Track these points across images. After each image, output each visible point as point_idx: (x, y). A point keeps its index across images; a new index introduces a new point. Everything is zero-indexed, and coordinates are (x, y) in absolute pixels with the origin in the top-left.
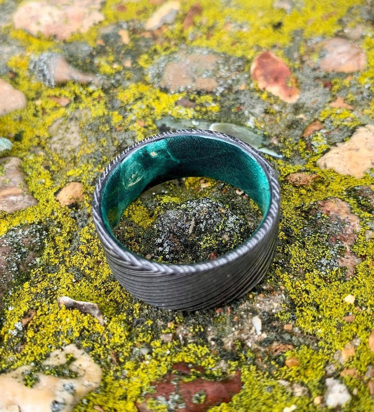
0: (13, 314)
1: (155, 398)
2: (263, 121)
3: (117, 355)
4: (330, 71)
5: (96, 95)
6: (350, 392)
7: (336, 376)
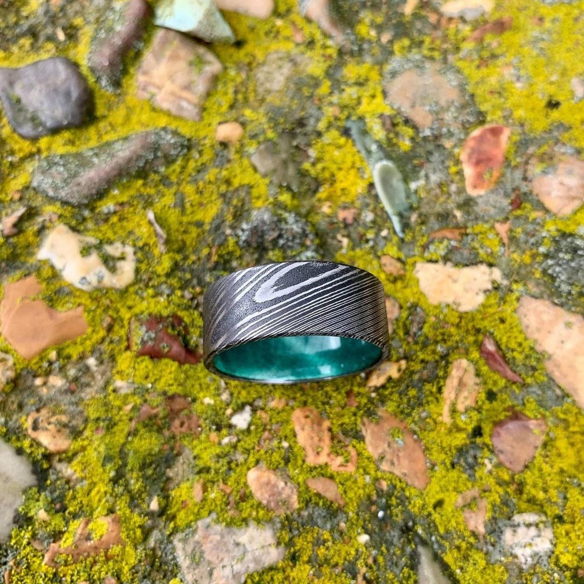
0: (114, 197)
2: (428, 192)
3: (150, 279)
5: (329, 51)
6: (250, 425)
7: (254, 410)
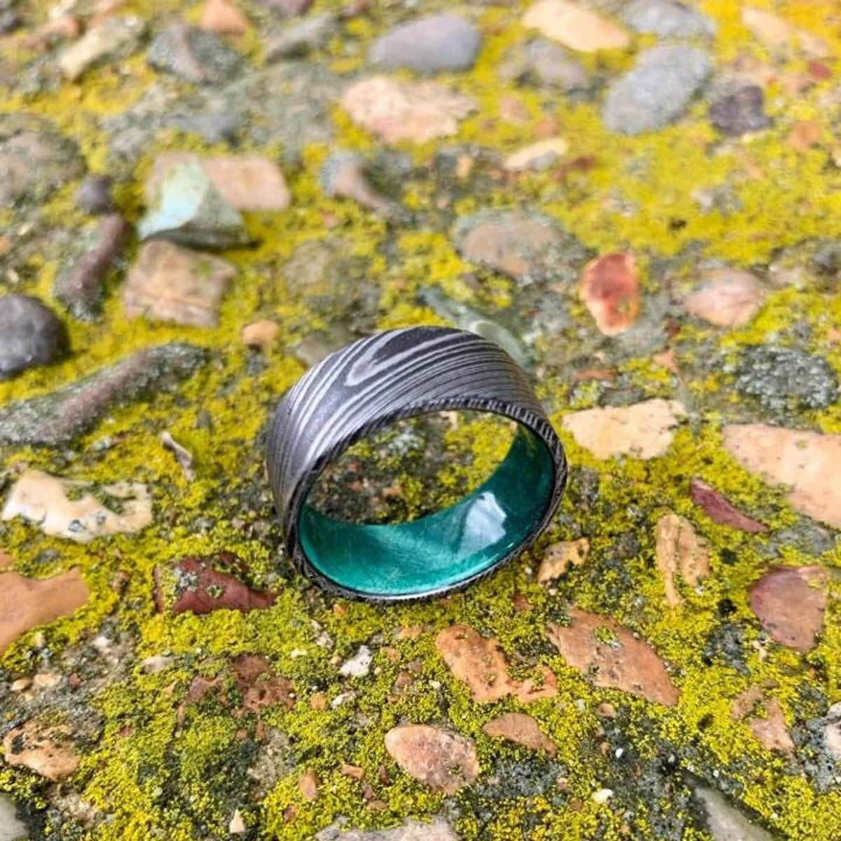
1: (173, 568)
2: (551, 344)
3: (177, 515)
4: (692, 312)
5: (374, 228)
6: (371, 668)
7: (374, 649)
